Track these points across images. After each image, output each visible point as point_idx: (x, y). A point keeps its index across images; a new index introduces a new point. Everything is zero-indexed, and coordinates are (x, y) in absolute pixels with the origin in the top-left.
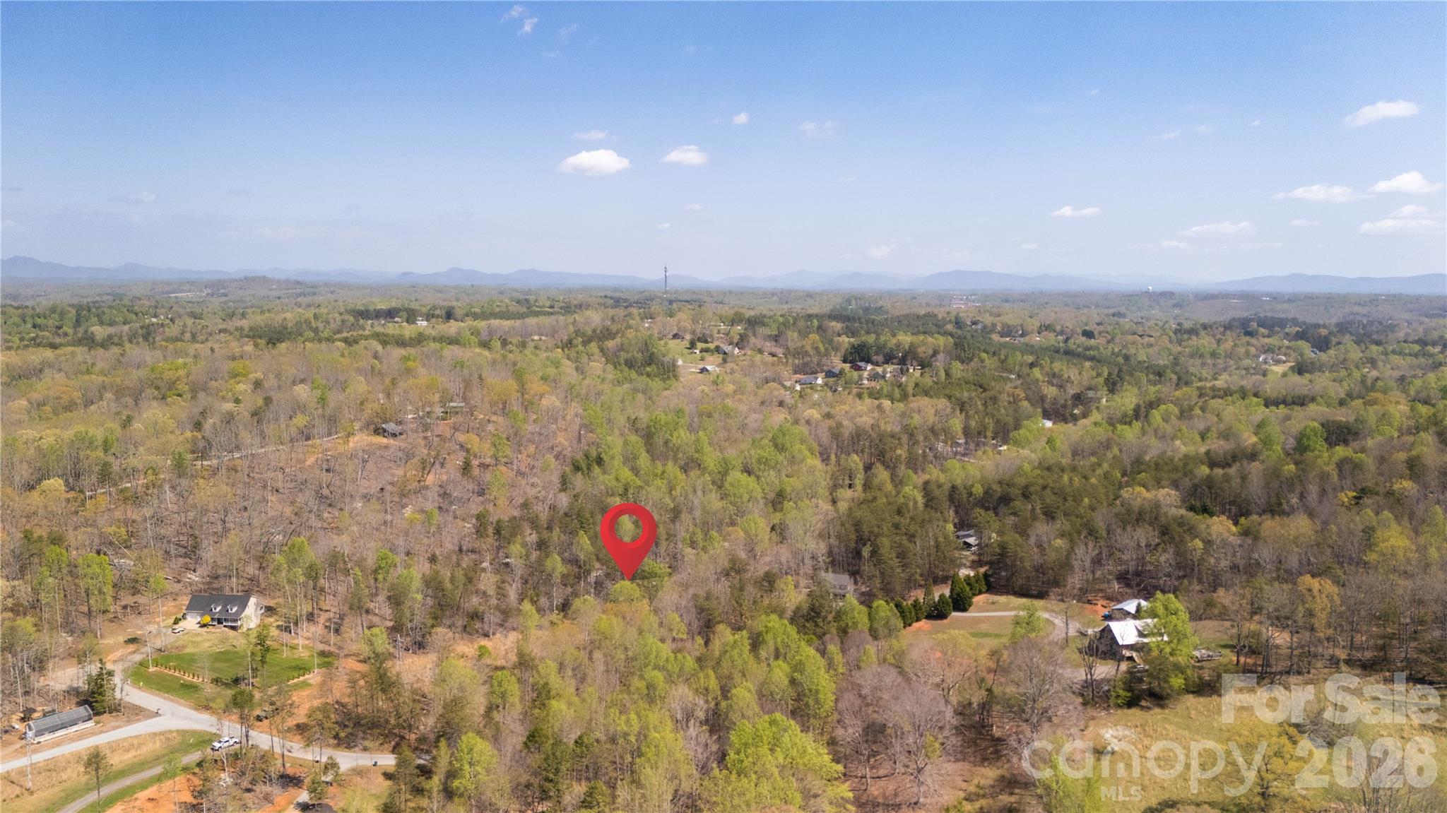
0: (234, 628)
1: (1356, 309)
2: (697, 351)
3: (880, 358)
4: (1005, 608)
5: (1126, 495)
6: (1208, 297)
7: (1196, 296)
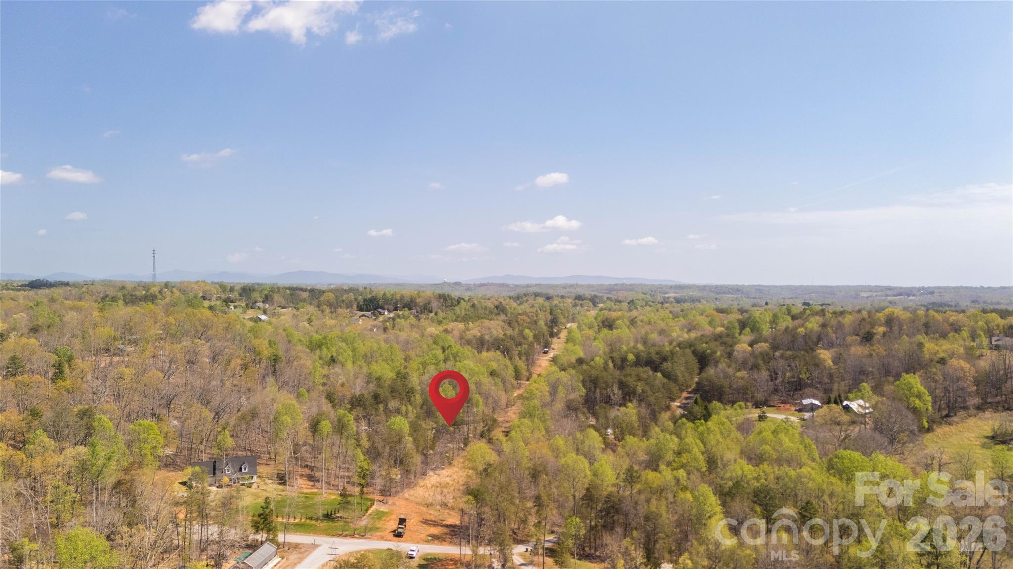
0: (249, 486)
2: (232, 307)
3: (390, 308)
5: (738, 349)
6: (482, 285)
7: (474, 285)
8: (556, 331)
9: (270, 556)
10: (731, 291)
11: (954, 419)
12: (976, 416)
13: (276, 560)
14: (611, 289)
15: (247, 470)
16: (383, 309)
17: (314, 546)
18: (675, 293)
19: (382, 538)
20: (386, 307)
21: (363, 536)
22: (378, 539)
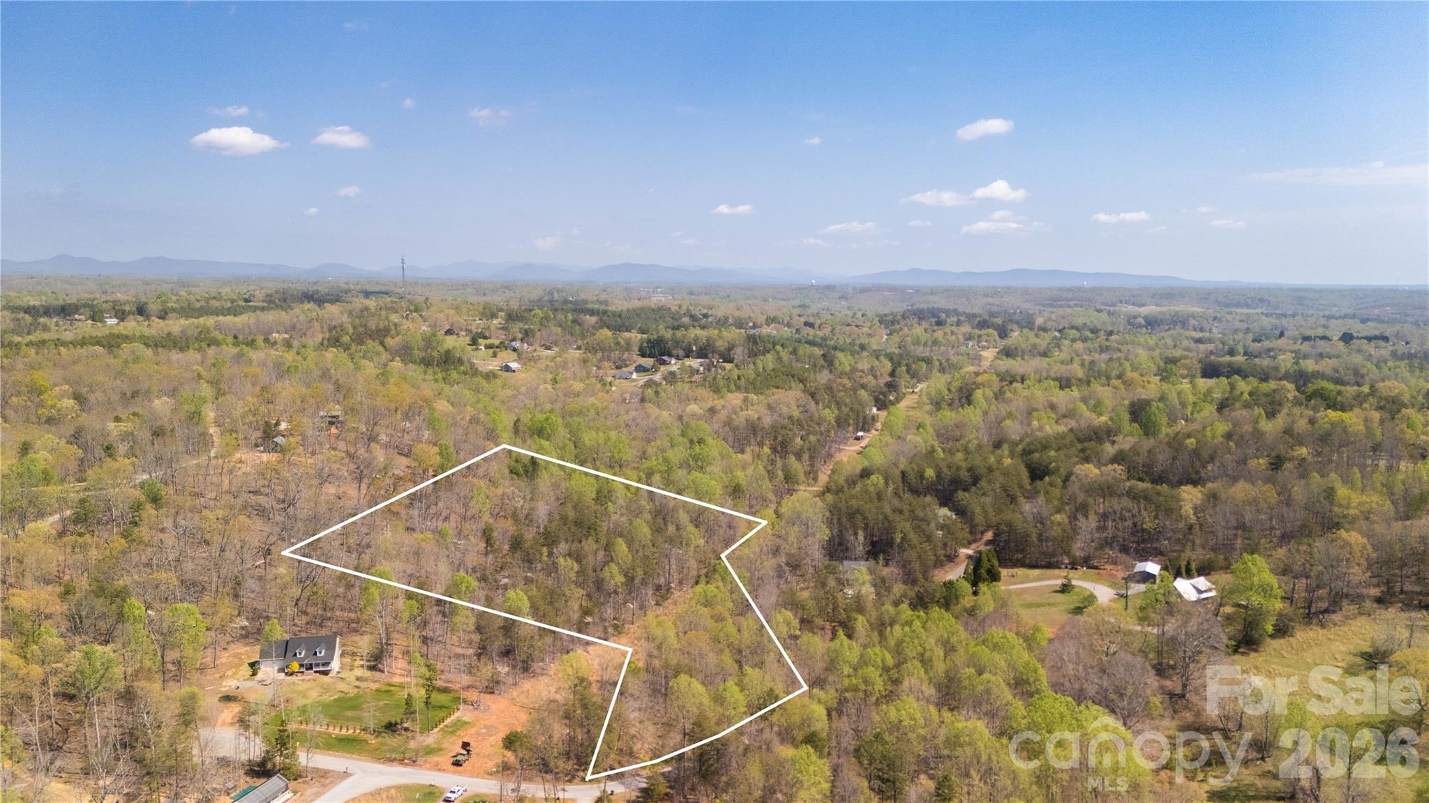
0: (326, 673)
1: (989, 300)
2: (482, 348)
3: (681, 353)
4: (1027, 579)
5: (1079, 472)
6: (865, 290)
7: (854, 289)
8: (891, 398)
9: (278, 792)
10: (1249, 301)
11: (1336, 617)
12: (1370, 615)
13: (288, 795)
14: (1056, 299)
15: (323, 654)
16: (670, 355)
17: (346, 774)
18: (1157, 305)
19: (437, 768)
20: (674, 352)
21: (414, 762)
22: (430, 769)
